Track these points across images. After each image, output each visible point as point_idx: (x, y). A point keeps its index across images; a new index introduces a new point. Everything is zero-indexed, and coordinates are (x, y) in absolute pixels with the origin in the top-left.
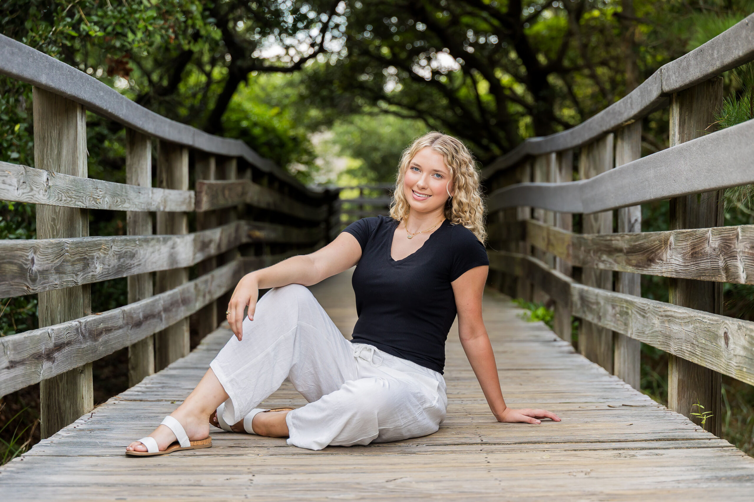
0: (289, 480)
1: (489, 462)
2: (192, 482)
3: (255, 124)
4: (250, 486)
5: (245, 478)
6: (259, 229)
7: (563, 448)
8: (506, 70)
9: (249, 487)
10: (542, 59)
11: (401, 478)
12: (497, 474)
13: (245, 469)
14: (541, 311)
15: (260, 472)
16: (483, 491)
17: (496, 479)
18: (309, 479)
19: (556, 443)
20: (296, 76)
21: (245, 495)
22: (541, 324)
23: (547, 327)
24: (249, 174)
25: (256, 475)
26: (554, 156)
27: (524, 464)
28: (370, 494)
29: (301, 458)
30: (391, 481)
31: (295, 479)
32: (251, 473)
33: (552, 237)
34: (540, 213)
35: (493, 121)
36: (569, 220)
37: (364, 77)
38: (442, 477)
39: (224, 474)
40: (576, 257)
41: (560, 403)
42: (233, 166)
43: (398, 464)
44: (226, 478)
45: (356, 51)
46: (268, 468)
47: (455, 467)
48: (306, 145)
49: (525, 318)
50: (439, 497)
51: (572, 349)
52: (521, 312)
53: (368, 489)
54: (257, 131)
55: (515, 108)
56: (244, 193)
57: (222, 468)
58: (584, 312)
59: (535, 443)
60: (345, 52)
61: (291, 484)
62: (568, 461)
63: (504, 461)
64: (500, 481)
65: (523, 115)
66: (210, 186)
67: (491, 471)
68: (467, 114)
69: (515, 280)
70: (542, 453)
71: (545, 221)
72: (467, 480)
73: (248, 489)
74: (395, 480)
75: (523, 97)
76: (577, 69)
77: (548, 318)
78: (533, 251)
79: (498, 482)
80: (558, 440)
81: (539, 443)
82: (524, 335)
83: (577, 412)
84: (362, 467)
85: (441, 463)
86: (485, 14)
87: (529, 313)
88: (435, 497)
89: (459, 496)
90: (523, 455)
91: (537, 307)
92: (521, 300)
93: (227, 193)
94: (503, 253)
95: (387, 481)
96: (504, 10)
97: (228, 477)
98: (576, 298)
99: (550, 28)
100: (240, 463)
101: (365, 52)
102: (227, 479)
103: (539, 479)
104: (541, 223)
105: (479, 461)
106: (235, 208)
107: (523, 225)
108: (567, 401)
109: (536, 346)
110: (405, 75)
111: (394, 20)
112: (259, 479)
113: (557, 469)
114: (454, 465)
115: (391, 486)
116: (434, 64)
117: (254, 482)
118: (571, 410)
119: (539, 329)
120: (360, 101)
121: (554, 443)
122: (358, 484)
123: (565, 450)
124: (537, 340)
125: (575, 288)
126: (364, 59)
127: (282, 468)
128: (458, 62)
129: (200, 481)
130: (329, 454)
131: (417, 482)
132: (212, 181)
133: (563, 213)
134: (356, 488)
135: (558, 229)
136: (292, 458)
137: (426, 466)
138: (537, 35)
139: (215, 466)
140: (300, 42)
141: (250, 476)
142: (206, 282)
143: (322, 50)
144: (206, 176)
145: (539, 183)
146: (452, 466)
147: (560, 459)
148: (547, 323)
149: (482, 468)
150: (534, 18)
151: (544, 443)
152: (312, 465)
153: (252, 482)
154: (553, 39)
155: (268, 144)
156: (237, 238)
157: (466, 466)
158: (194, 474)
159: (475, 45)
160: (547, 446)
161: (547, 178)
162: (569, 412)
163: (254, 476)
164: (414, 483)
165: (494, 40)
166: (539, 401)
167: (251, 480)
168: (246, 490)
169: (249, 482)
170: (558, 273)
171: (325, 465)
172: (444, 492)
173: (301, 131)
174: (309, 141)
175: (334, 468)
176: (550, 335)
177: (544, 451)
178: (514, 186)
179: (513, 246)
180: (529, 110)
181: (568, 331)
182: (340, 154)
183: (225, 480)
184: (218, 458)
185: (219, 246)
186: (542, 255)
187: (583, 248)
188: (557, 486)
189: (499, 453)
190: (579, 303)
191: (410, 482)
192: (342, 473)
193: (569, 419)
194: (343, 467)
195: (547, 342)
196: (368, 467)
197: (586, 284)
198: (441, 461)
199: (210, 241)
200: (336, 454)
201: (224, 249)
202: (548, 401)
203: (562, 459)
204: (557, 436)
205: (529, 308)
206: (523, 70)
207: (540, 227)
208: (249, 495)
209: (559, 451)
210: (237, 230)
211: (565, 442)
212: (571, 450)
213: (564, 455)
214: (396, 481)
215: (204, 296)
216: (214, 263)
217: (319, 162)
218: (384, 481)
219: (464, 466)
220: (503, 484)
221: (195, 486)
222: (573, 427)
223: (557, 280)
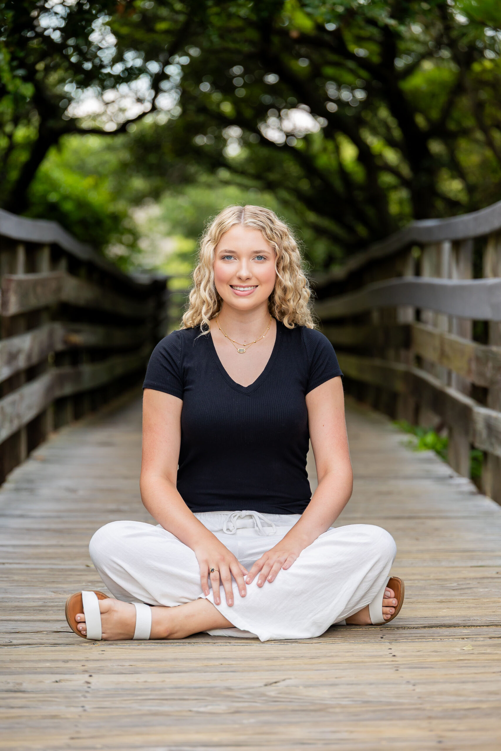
0: (137, 682)
1: (394, 656)
2: (10, 686)
3: (66, 198)
4: (87, 692)
5: (79, 680)
6: (77, 332)
7: (487, 634)
8: (375, 132)
9: (87, 695)
10: (420, 120)
11: (284, 680)
12: (408, 674)
13: (78, 666)
14: (430, 438)
15: (100, 671)
16: (394, 700)
17: (408, 682)
18: (163, 681)
19: (477, 626)
20: (120, 140)
21: (83, 707)
22: (430, 454)
23: (437, 459)
24: (63, 264)
25: (93, 675)
26: (447, 247)
27: (440, 658)
28: (246, 704)
29: (149, 649)
30: (271, 684)
31: (145, 682)
32: (85, 671)
33: (447, 348)
34: (428, 315)
35: (360, 196)
36: (468, 327)
37: (201, 140)
38: (336, 678)
39: (52, 673)
40: (481, 374)
41: (471, 567)
42: (45, 256)
43: (277, 658)
44: (54, 680)
45: (192, 107)
46: (109, 664)
47: (351, 662)
48: (126, 224)
49: (410, 446)
50: (338, 710)
51: (472, 488)
52: (406, 438)
53: (242, 698)
54: (68, 206)
55: (387, 179)
56: (59, 289)
57: (48, 664)
58: (492, 444)
59: (449, 626)
60: (177, 111)
61: (141, 689)
62: (496, 654)
63: (414, 654)
64: (414, 685)
65: (394, 188)
66: (20, 283)
67: (400, 670)
68: (327, 186)
69: (394, 396)
70: (461, 642)
71: (435, 325)
72: (371, 684)
73: (85, 697)
74: (276, 682)
75: (398, 166)
76: (465, 132)
77: (439, 447)
78: (419, 361)
79: (411, 687)
80: (478, 623)
81: (455, 627)
82: (410, 469)
83: (496, 580)
84: (231, 662)
85: (332, 656)
86: (351, 64)
87: (415, 440)
88: (331, 710)
89: (364, 709)
90: (437, 645)
91: (425, 433)
92: (405, 423)
93: (39, 290)
94: (377, 362)
95: (266, 685)
96: (376, 59)
97: (58, 677)
98: (480, 426)
99: (431, 82)
100: (71, 656)
101: (203, 109)
102: (57, 682)
103: (463, 682)
104: (429, 328)
105: (381, 653)
106: (47, 308)
107: (407, 330)
108: (480, 563)
109: (428, 485)
110: (252, 138)
111: (237, 70)
112: (98, 681)
113: (484, 667)
114: (350, 659)
115: (272, 692)
116: (287, 125)
117: (93, 686)
118: (488, 578)
119: (429, 461)
120: (193, 169)
121: (474, 626)
122: (229, 689)
123: (490, 638)
124: (428, 476)
125: (479, 413)
126: (201, 118)
127: (127, 664)
128: (319, 122)
129: (21, 684)
130: (186, 643)
131: (306, 686)
132: (21, 275)
133: (461, 319)
134: (228, 696)
135: (454, 337)
136: (138, 649)
137: (313, 661)
138: (416, 92)
139: (40, 661)
140: (123, 97)
141: (86, 677)
142: (13, 403)
143: (154, 109)
144: (12, 270)
145: (427, 278)
146: (348, 662)
147: (485, 652)
148: (439, 453)
149: (387, 665)
150: (410, 70)
151: (461, 626)
152: (166, 660)
153: (89, 685)
154: (433, 95)
155: (84, 223)
156: (51, 345)
157: (366, 662)
158: (12, 673)
159: (338, 102)
160: (466, 631)
161: (437, 271)
162: (485, 581)
163: (91, 676)
164: (301, 687)
165: (360, 95)
166: (444, 564)
167: (88, 683)
168: (83, 699)
169: (85, 687)
170: (454, 392)
171: (182, 659)
172: (344, 702)
173: (120, 206)
174: (131, 218)
175: (194, 664)
176: (444, 470)
177: (463, 638)
178: (394, 281)
179: (391, 353)
180: (405, 183)
181: (466, 464)
182: (169, 234)
183: (54, 682)
184: (42, 648)
185: (29, 357)
186: (431, 368)
187: (490, 365)
188: (490, 693)
189: (405, 642)
190: (484, 433)
191: (297, 686)
192: (205, 672)
193: (486, 590)
194: (206, 663)
195: (441, 479)
196: (238, 662)
197: (493, 408)
198: (333, 654)
199: (19, 352)
200: (194, 643)
201: (35, 359)
202: (456, 564)
203: (489, 651)
204: (477, 616)
205: (415, 433)
206: (397, 133)
207: (430, 334)
208: (87, 707)
209: (482, 639)
210: (51, 335)
211: (488, 626)
212: (498, 638)
213: (490, 646)
214: (277, 684)
215: (11, 421)
216: (23, 378)
217: (143, 244)
218: (262, 684)
219: (363, 662)
220: (419, 689)
221: (15, 691)
222: (494, 602)
223: (454, 402)
